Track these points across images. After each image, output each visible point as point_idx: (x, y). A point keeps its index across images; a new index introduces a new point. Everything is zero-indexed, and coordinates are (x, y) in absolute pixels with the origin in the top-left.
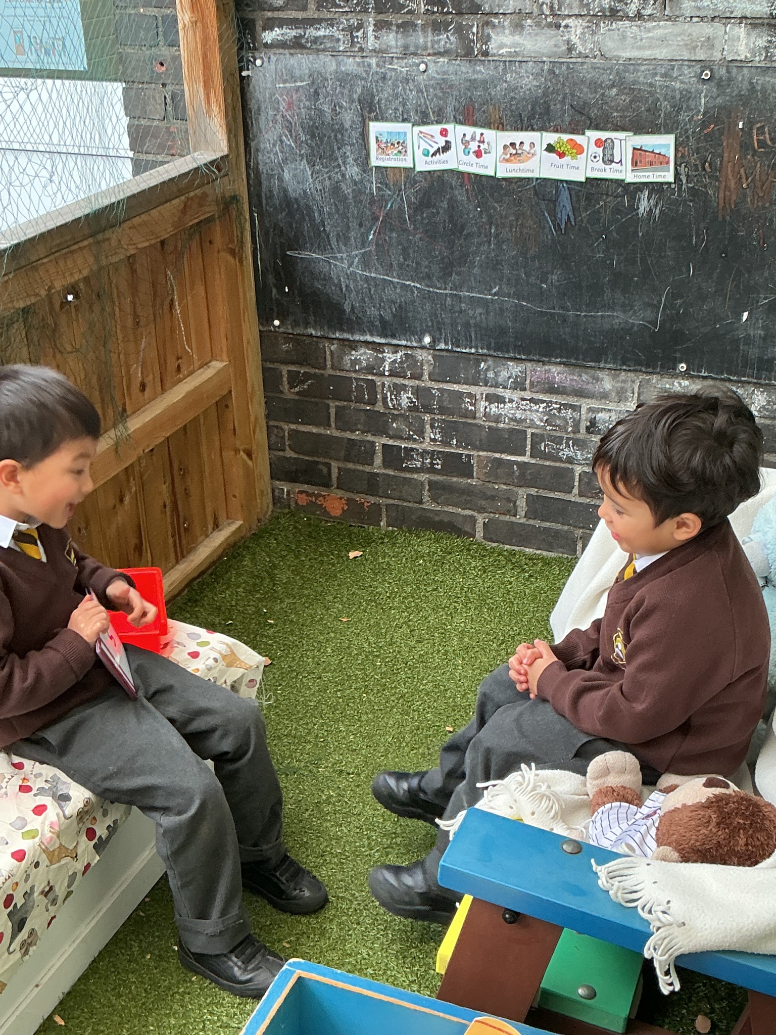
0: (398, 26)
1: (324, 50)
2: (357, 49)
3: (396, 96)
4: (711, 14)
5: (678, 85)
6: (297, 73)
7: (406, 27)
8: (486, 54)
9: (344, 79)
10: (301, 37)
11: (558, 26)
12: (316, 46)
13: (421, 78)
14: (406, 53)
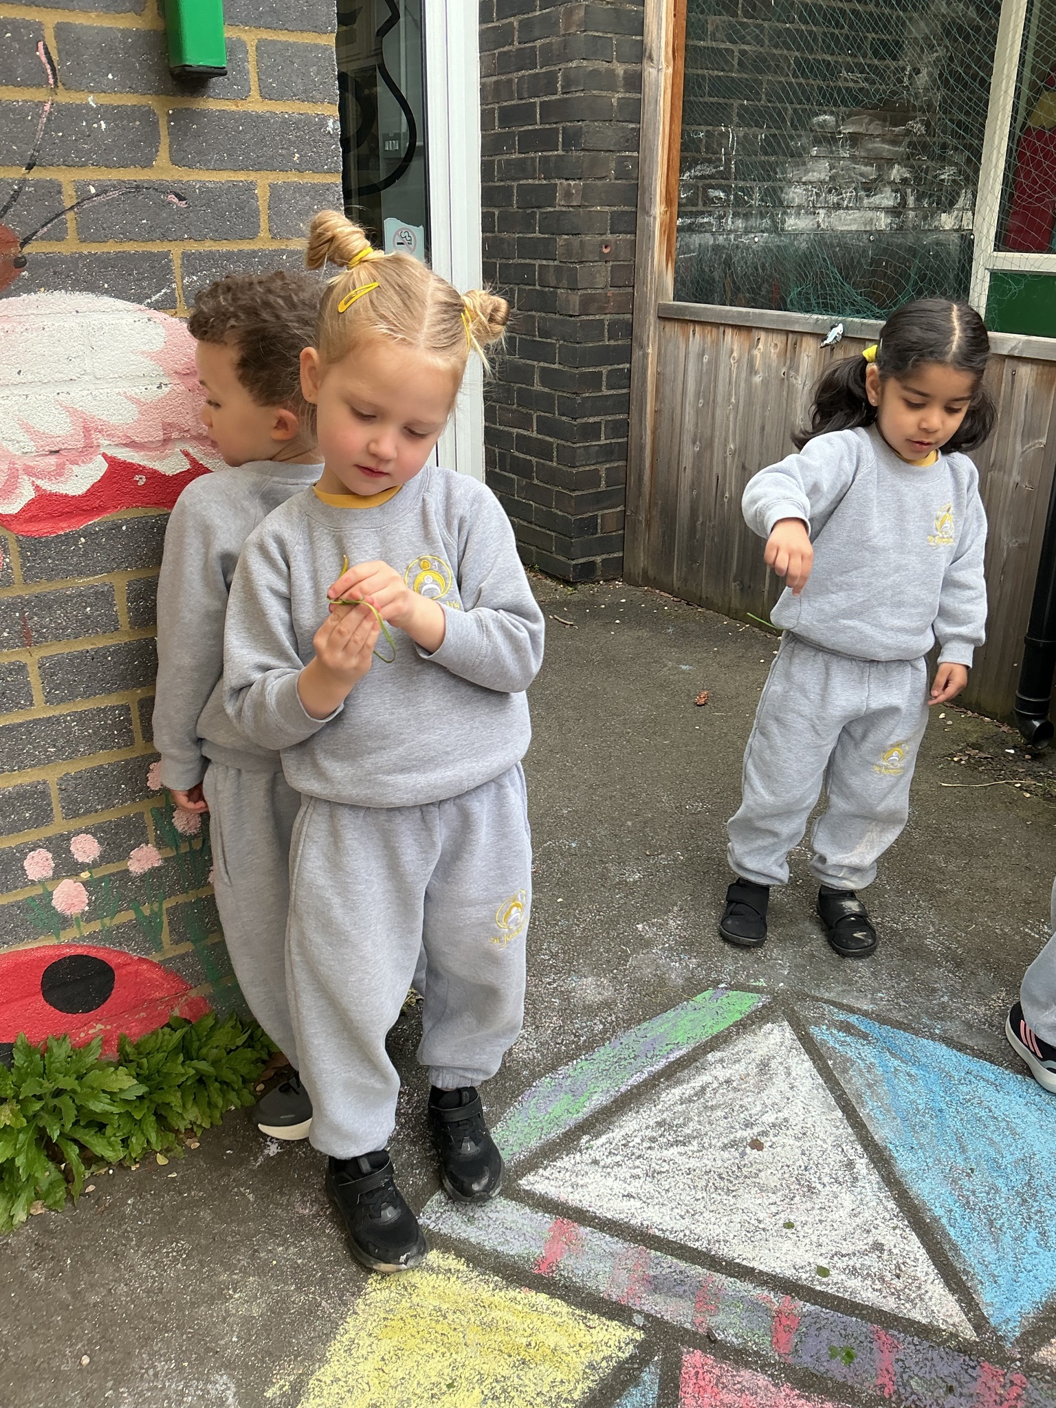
0: (744, 215)
1: (705, 232)
2: (721, 230)
3: (743, 258)
4: (873, 206)
5: (861, 244)
6: (692, 247)
7: (746, 216)
8: (783, 230)
9: (717, 248)
10: (693, 223)
11: (814, 214)
12: (701, 229)
13: (754, 247)
14: (747, 231)
